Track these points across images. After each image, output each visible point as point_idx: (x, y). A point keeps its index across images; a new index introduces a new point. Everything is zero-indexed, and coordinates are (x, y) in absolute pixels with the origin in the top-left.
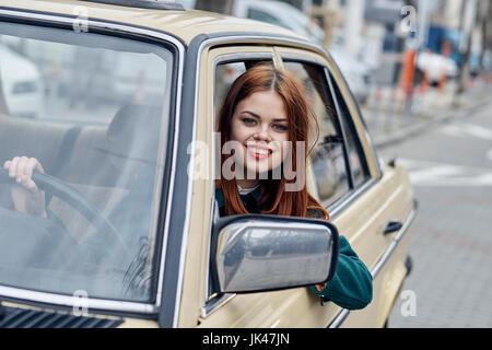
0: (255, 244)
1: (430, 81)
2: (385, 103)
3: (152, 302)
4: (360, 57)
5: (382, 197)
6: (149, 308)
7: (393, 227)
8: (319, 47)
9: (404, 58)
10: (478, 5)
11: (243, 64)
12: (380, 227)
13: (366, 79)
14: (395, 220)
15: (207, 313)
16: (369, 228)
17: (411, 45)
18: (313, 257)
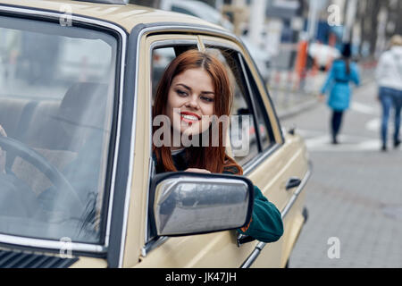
0: (185, 196)
1: (319, 66)
2: (283, 84)
3: (102, 243)
4: (262, 47)
5: (284, 159)
6: (99, 249)
7: (294, 183)
8: (234, 36)
9: (298, 47)
10: (358, 5)
11: (172, 49)
12: (284, 183)
13: (268, 64)
14: (295, 177)
15: (147, 252)
16: (274, 184)
17: (304, 37)
18: (233, 207)
